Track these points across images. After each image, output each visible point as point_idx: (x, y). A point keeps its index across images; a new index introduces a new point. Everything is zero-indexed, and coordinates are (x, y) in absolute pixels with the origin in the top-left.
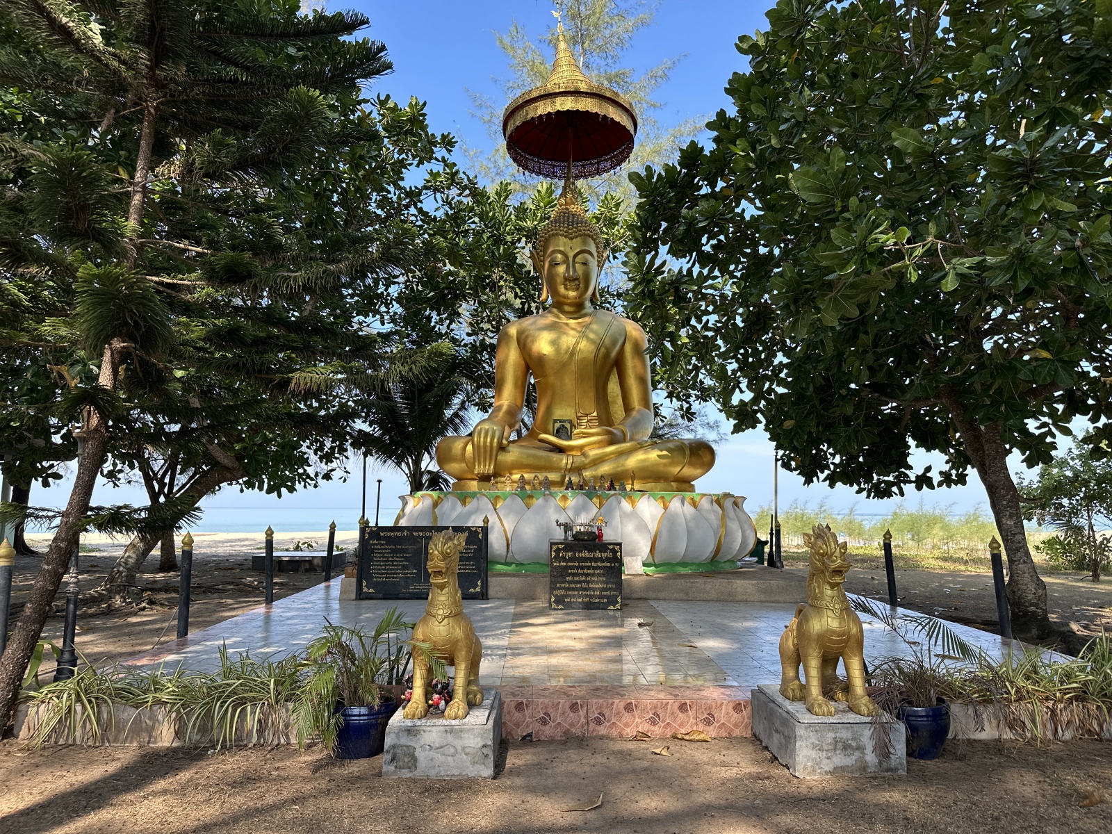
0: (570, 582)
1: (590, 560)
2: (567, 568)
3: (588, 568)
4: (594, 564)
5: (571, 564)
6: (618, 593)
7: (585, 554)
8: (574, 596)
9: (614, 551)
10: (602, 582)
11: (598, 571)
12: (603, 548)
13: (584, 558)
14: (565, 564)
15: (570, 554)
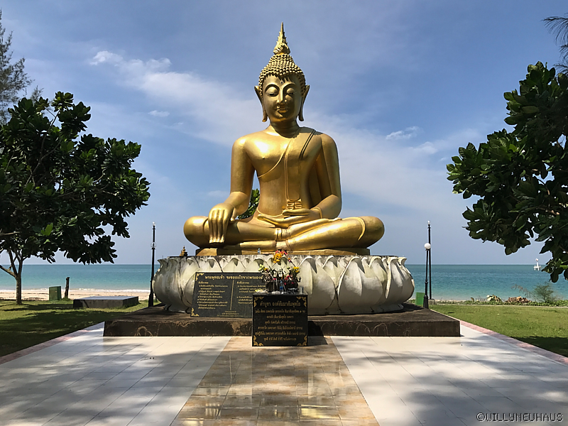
0: (268, 325)
1: (284, 308)
2: (266, 314)
3: (282, 314)
4: (286, 311)
5: (269, 311)
6: (304, 334)
7: (280, 304)
8: (271, 336)
9: (301, 301)
10: (293, 325)
11: (289, 317)
12: (293, 298)
13: (278, 306)
14: (264, 311)
15: (268, 303)
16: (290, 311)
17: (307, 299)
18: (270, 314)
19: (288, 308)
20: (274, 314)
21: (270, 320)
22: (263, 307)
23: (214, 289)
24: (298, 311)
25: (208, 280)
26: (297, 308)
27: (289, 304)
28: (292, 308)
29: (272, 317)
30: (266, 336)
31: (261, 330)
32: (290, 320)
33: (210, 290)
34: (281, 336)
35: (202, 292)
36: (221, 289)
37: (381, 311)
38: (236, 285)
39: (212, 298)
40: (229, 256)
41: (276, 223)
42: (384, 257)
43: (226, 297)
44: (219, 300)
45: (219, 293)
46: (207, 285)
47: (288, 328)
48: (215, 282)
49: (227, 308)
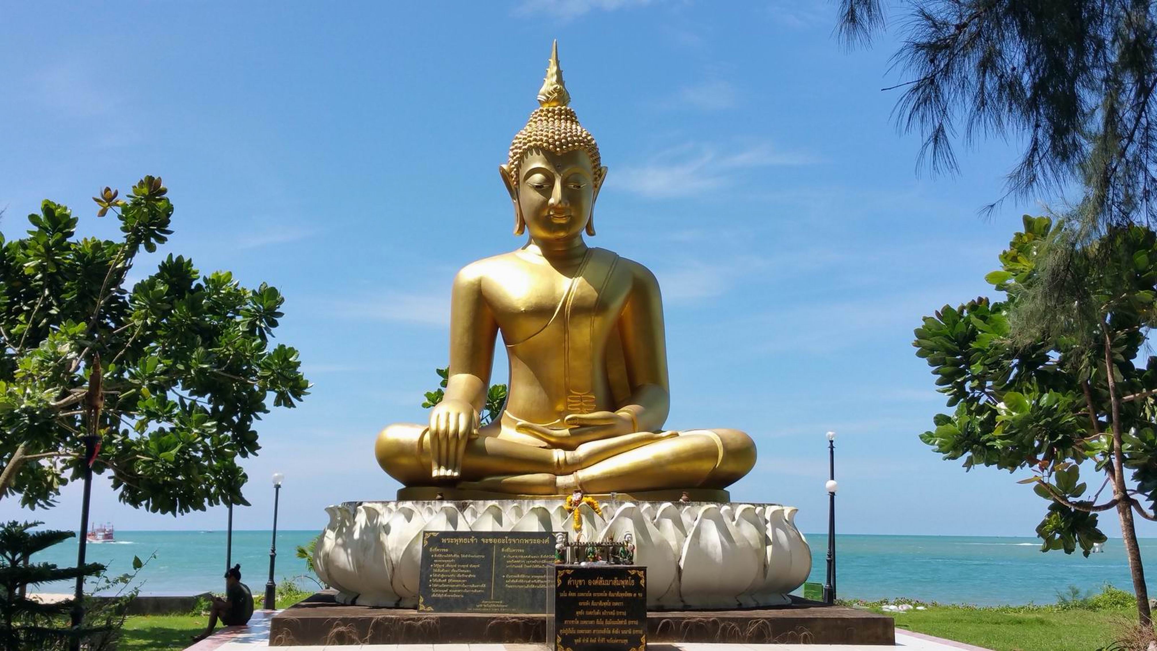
0: (581, 618)
1: (608, 589)
2: (577, 599)
3: (604, 599)
4: (611, 595)
5: (582, 595)
6: (641, 632)
7: (600, 582)
8: (586, 636)
9: (636, 578)
10: (621, 618)
11: (616, 604)
12: (622, 573)
13: (598, 586)
14: (574, 594)
15: (580, 581)
16: (618, 594)
17: (645, 574)
18: (585, 599)
19: (614, 589)
20: (590, 599)
21: (585, 608)
22: (573, 588)
23: (460, 561)
24: (630, 595)
25: (447, 545)
26: (629, 589)
27: (616, 582)
28: (620, 589)
29: (587, 603)
30: (577, 636)
31: (570, 626)
32: (617, 608)
33: (452, 563)
34: (602, 635)
35: (437, 568)
36: (471, 561)
37: (753, 604)
38: (499, 553)
39: (457, 578)
40: (481, 502)
41: (553, 440)
42: (760, 505)
43: (481, 576)
44: (469, 581)
45: (469, 568)
46: (445, 553)
47: (614, 623)
48: (462, 549)
49: (485, 596)
